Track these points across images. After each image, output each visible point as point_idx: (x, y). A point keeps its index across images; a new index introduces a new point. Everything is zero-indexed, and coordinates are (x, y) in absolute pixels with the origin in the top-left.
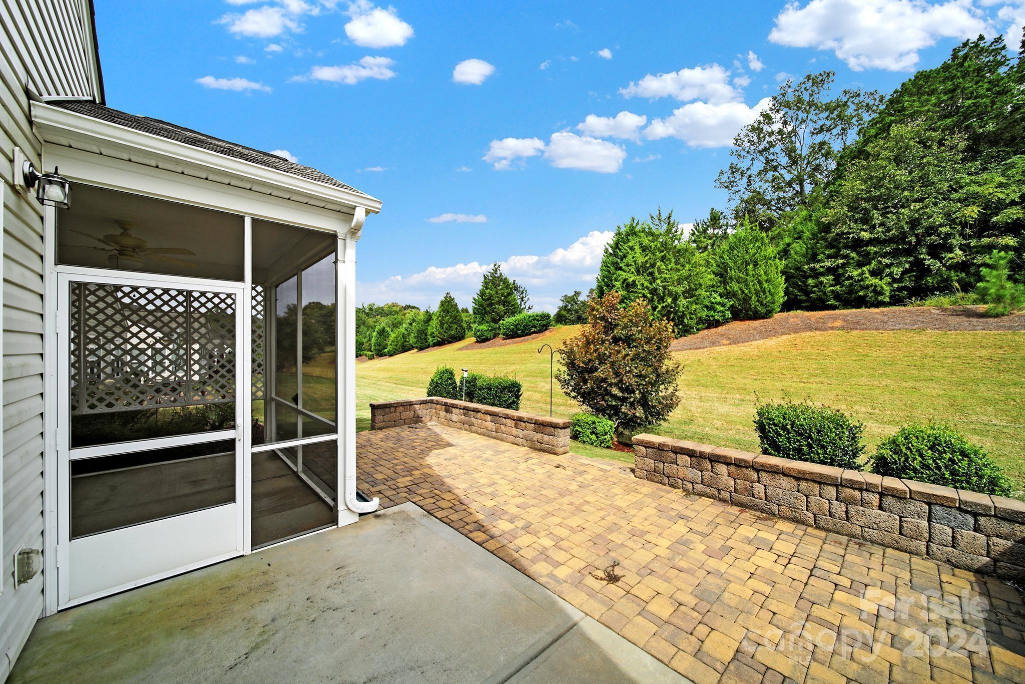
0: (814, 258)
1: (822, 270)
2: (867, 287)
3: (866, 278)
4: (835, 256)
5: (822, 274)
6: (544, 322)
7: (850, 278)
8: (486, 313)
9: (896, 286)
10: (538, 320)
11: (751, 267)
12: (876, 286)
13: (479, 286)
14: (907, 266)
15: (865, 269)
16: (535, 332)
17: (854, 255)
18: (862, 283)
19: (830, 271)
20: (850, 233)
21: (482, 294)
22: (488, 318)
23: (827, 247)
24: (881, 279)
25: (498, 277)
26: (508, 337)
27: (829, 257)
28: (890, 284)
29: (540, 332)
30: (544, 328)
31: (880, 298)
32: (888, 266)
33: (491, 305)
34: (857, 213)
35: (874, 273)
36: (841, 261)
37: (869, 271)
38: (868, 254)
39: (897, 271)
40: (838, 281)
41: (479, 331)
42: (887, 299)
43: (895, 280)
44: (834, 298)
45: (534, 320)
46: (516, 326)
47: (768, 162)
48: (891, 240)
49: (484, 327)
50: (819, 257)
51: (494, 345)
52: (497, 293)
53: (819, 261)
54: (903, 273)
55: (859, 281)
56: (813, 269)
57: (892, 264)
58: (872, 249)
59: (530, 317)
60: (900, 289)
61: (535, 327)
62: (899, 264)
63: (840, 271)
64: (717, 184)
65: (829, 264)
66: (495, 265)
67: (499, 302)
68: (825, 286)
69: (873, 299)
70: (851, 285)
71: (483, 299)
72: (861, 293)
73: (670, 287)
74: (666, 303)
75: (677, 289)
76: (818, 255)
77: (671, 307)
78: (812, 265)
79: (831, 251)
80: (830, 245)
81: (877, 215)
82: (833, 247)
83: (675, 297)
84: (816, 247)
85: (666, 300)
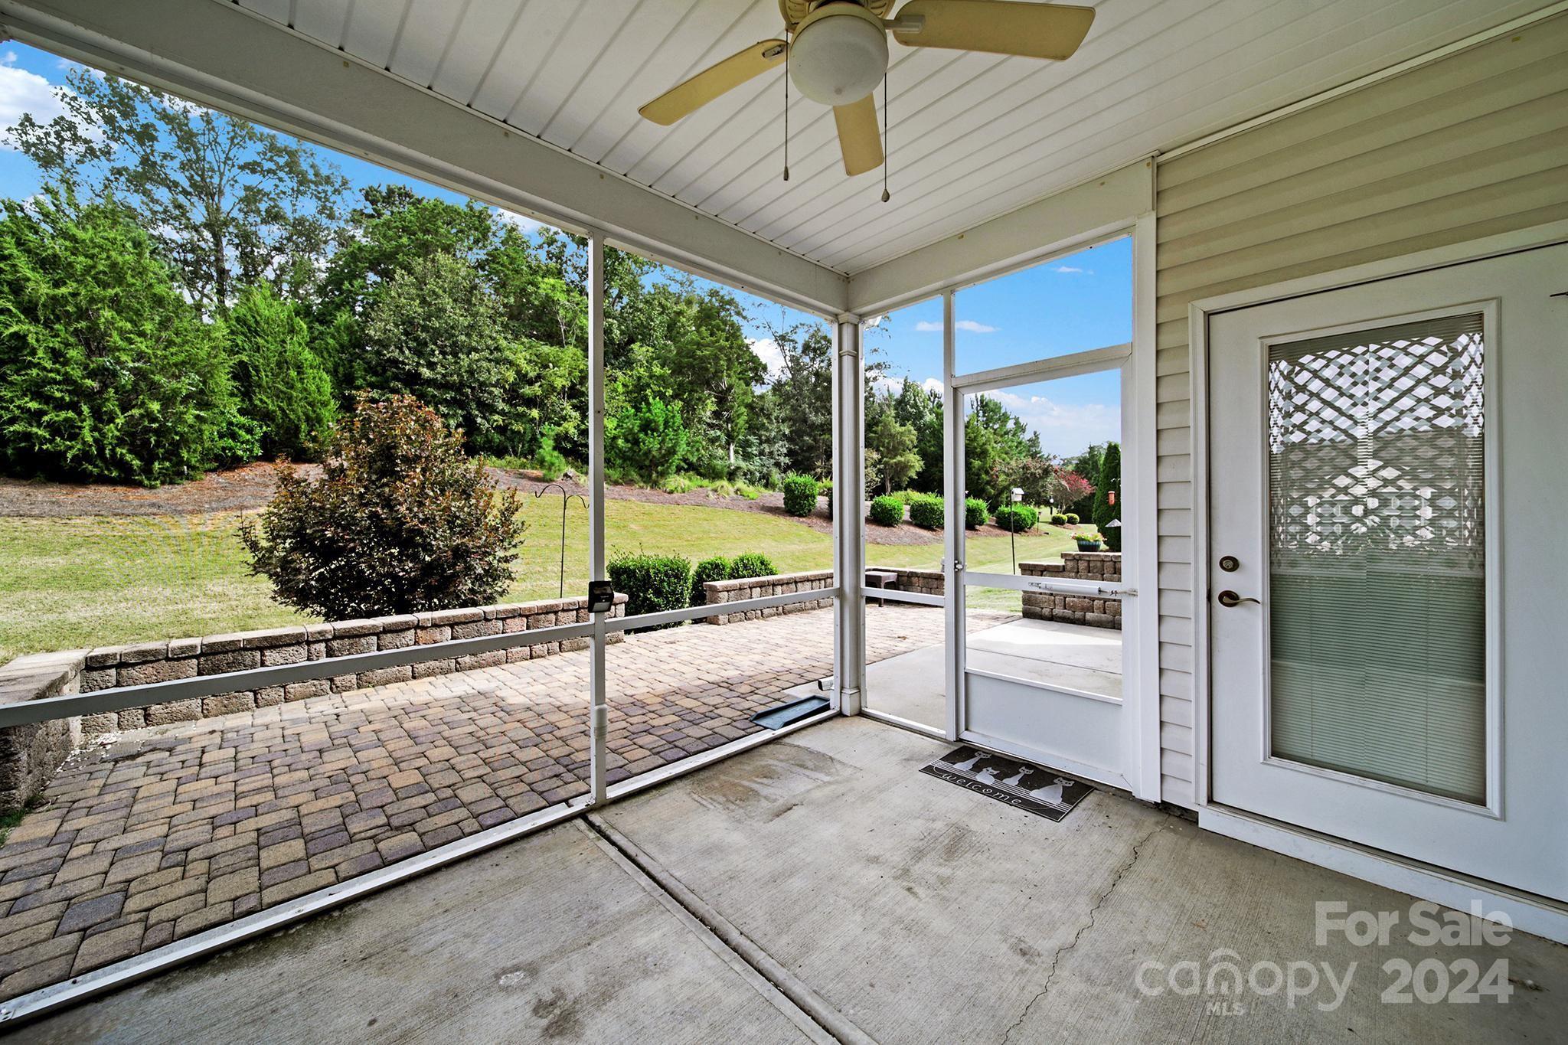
0: (349, 381)
50: (359, 383)
53: (357, 388)
73: (157, 378)
74: (142, 411)
75: (174, 384)
76: (357, 378)
77: (154, 420)
78: (354, 392)
79: (373, 379)
80: (370, 369)
81: (437, 352)
82: (375, 374)
83: (167, 401)
84: (352, 367)
85: (143, 403)
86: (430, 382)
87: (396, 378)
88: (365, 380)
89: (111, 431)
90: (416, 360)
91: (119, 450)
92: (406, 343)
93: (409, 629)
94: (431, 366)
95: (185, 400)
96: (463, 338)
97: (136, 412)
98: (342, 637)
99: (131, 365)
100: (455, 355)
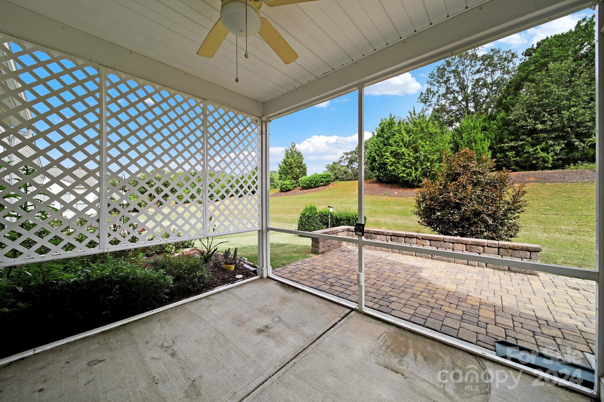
0: (501, 141)
1: (506, 148)
2: (538, 158)
3: (538, 152)
4: (516, 140)
5: (507, 151)
6: (328, 179)
7: (527, 152)
8: (288, 173)
9: (555, 157)
10: (325, 178)
11: (473, 144)
12: (544, 158)
13: (283, 156)
14: (563, 146)
15: (538, 147)
16: (322, 186)
17: (529, 139)
18: (535, 156)
19: (512, 148)
20: (528, 126)
21: (285, 162)
22: (289, 176)
23: (509, 135)
24: (548, 153)
25: (295, 151)
26: (304, 188)
27: (511, 140)
28: (552, 156)
29: (325, 185)
30: (328, 183)
31: (546, 165)
32: (551, 146)
33: (291, 168)
34: (531, 114)
35: (542, 150)
36: (520, 143)
37: (540, 148)
38: (538, 138)
39: (558, 148)
40: (517, 154)
41: (284, 185)
42: (550, 166)
43: (556, 154)
44: (515, 165)
45: (322, 178)
46: (310, 181)
47: (448, 88)
48: (554, 130)
49: (287, 182)
50: (505, 140)
51: (296, 194)
52: (295, 161)
53: (504, 143)
54: (561, 150)
55: (533, 154)
56: (501, 148)
57: (554, 144)
58: (542, 135)
59: (319, 176)
60: (558, 160)
61: (322, 182)
62: (559, 144)
63: (520, 149)
64: (419, 101)
65: (513, 144)
66: (293, 143)
67: (296, 167)
68: (510, 158)
69: (542, 165)
70: (528, 157)
71: (286, 165)
72: (534, 162)
73: (429, 156)
74: (426, 166)
75: (433, 157)
76: (504, 139)
77: (428, 168)
78: (502, 145)
79: (513, 137)
80: (511, 133)
81: (546, 115)
82: (514, 135)
83: (432, 162)
84: (503, 135)
85: (426, 164)
86: (542, 131)
87: (524, 134)
88: (508, 139)
89: (418, 173)
90: (534, 122)
91: (421, 178)
92: (529, 116)
93: (414, 238)
94: (543, 123)
95: (436, 162)
96: (564, 102)
97: (424, 167)
98: (394, 236)
99: (423, 154)
100: (559, 112)
